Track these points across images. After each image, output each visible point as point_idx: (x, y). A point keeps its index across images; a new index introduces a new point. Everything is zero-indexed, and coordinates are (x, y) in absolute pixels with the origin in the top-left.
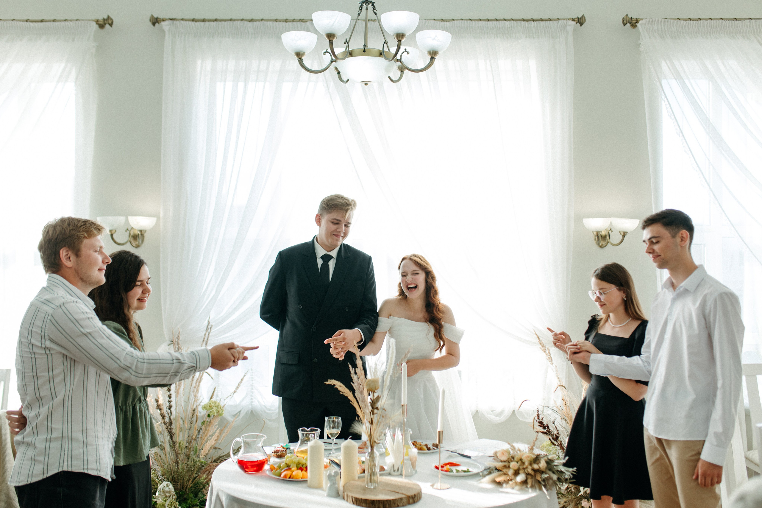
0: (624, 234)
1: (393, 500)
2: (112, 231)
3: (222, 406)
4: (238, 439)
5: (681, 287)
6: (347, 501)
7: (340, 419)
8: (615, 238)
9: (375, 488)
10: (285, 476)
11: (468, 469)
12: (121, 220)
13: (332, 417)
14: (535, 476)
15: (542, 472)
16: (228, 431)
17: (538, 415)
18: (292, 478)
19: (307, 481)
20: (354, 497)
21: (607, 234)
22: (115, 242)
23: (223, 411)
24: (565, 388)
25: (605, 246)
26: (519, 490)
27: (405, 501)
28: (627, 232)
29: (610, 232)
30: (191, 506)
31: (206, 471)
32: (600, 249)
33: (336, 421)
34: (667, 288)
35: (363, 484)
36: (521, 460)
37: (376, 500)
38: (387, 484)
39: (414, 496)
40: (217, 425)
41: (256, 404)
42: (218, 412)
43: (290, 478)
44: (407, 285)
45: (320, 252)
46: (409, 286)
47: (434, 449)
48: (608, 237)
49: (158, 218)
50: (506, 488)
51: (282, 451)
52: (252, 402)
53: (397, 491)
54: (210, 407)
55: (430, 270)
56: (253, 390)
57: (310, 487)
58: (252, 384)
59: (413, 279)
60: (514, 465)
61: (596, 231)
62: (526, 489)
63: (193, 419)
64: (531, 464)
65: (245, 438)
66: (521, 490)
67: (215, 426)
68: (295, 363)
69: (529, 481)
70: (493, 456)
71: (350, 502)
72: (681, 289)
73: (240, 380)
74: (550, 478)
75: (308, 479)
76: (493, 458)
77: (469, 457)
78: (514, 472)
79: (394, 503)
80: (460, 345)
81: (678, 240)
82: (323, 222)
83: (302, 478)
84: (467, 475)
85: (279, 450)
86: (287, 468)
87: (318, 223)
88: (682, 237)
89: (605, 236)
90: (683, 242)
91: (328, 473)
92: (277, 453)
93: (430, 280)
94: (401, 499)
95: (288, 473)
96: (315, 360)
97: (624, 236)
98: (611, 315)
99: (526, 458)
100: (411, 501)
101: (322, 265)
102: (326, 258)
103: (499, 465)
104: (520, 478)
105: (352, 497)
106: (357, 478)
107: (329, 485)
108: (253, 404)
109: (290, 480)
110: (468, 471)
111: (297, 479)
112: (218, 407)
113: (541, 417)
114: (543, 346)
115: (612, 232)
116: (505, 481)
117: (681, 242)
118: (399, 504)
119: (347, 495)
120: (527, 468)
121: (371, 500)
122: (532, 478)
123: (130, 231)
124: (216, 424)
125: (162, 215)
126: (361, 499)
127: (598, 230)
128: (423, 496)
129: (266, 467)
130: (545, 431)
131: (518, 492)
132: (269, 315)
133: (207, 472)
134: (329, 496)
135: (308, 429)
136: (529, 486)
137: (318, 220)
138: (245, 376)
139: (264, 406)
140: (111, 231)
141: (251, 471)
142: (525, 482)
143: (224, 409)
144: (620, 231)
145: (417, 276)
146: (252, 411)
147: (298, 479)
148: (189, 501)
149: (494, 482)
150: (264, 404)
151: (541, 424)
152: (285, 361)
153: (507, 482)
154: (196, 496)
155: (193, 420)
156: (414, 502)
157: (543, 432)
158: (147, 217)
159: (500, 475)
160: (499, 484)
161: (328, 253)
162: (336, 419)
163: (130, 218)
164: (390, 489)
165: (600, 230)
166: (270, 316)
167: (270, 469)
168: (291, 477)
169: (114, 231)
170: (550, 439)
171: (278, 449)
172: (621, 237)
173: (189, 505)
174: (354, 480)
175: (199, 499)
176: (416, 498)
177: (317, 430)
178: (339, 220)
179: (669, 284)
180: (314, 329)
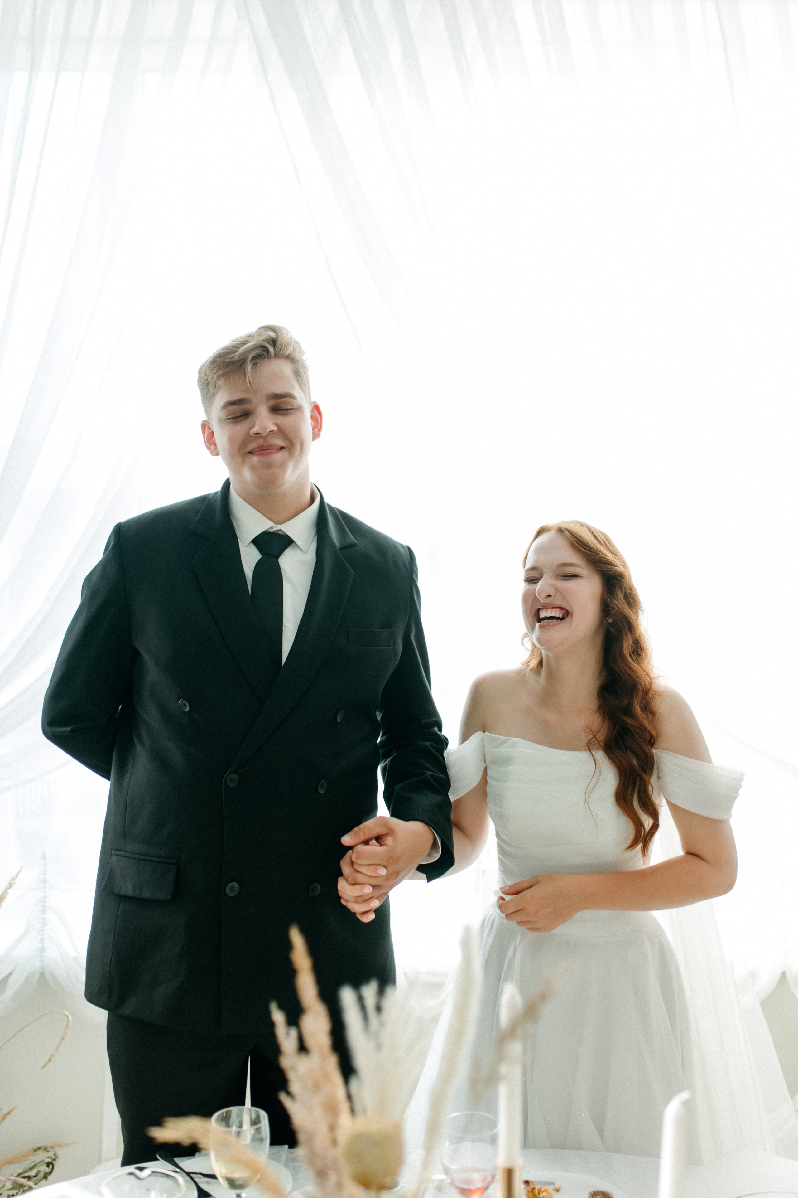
41: (54, 954)
44: (539, 610)
45: (249, 523)
46: (543, 614)
55: (620, 569)
58: (45, 897)
59: (557, 590)
68: (161, 896)
80: (731, 820)
93: (620, 603)
96: (232, 889)
101: (258, 565)
102: (272, 543)
108: (45, 954)
132: (68, 729)
145: (571, 585)
146: (42, 974)
152: (127, 888)
161: (277, 528)
166: (71, 731)
180: (232, 779)
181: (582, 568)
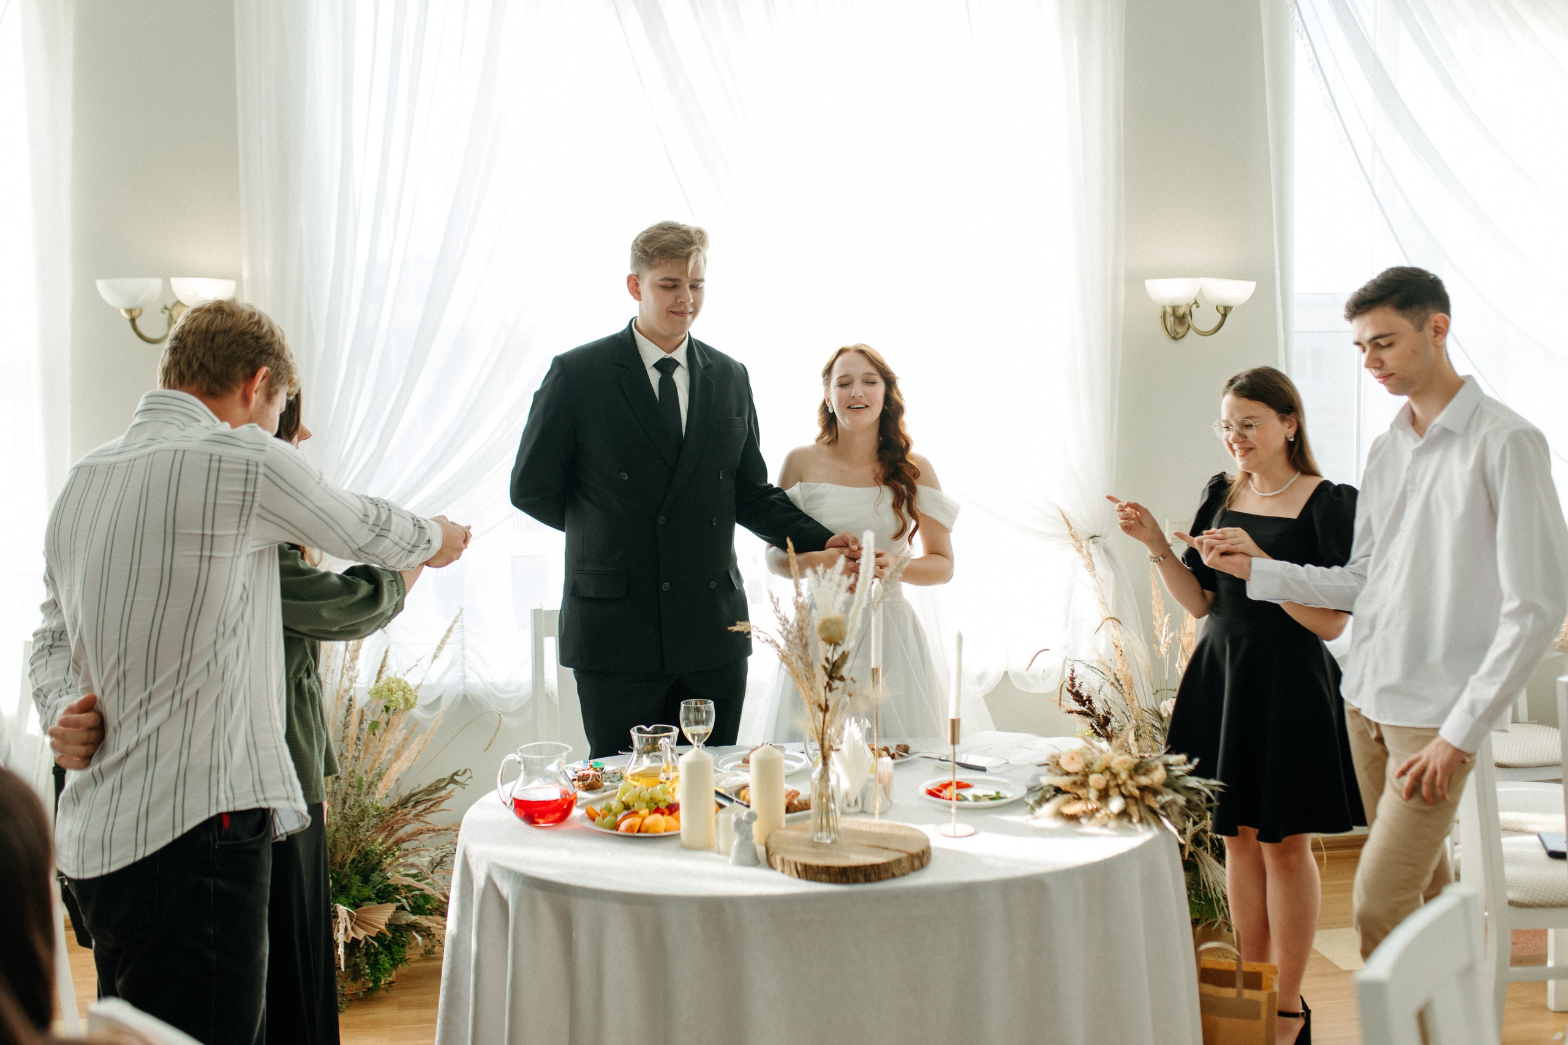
0: (1226, 311)
1: (883, 864)
2: (133, 313)
3: (413, 688)
4: (511, 757)
5: (1436, 425)
6: (783, 872)
7: (711, 704)
8: (1205, 319)
9: (834, 842)
10: (630, 828)
11: (998, 793)
12: (154, 285)
13: (693, 701)
14: (1142, 798)
15: (1155, 792)
16: (427, 740)
17: (1072, 679)
18: (646, 832)
19: (679, 834)
20: (801, 864)
21: (1187, 312)
22: (141, 336)
23: (416, 699)
24: (1120, 622)
25: (1183, 336)
26: (1115, 830)
27: (906, 864)
28: (1231, 308)
29: (1194, 308)
30: (357, 900)
31: (388, 826)
32: (1174, 341)
33: (703, 708)
34: (1403, 430)
35: (806, 835)
36: (1108, 768)
37: (850, 867)
38: (855, 834)
39: (921, 854)
40: (403, 728)
41: (473, 679)
42: (407, 701)
43: (639, 831)
45: (651, 354)
47: (901, 756)
48: (1189, 318)
49: (239, 280)
50: (1088, 826)
51: (594, 775)
52: (465, 677)
53: (884, 845)
54: (390, 690)
56: (465, 652)
57: (689, 848)
58: (464, 639)
60: (1096, 780)
61: (1172, 305)
62: (1130, 826)
63: (348, 718)
64: (1131, 777)
65: (526, 753)
66: (1120, 829)
67: (400, 731)
68: (616, 595)
69: (1133, 810)
70: (1047, 764)
71: (790, 874)
72: (1436, 430)
73: (445, 632)
74: (1173, 802)
75: (683, 832)
76: (1045, 768)
77: (983, 769)
78: (1098, 794)
79: (887, 871)
81: (1429, 332)
82: (645, 287)
83: (665, 831)
84: (998, 803)
85: (589, 775)
86: (625, 812)
87: (636, 294)
88: (1436, 327)
89: (1184, 316)
90: (1440, 337)
91: (734, 819)
92: (583, 781)
94: (899, 861)
95: (635, 821)
96: (665, 587)
97: (1224, 316)
98: (1255, 475)
99: (1121, 763)
100: (917, 863)
101: (661, 380)
102: (666, 366)
103: (1062, 782)
104: (1116, 804)
105: (796, 864)
106: (784, 824)
107: (735, 843)
108: (467, 680)
109: (639, 836)
110: (998, 797)
111: (656, 832)
112: (405, 690)
113: (1077, 682)
114: (1076, 541)
115: (1198, 307)
116: (1084, 812)
117: (1435, 337)
118: (895, 872)
119: (783, 860)
120: (1124, 784)
121: (839, 868)
122: (1137, 804)
123: (170, 310)
124: (402, 726)
125: (246, 274)
126: (818, 866)
127: (1177, 303)
128: (933, 852)
129: (577, 812)
130: (1084, 709)
131: (1114, 833)
133: (389, 828)
134: (740, 863)
135: (648, 727)
136: (1135, 820)
137: (634, 285)
138: (455, 622)
139: (491, 683)
140: (129, 311)
141: (550, 820)
142: (1124, 814)
143: (419, 694)
144: (1219, 304)
145: (870, 388)
146: (465, 696)
147: (660, 832)
148: (354, 892)
149: (1060, 815)
150: (491, 681)
151: (1078, 696)
153: (1091, 814)
154: (366, 881)
155: (349, 721)
156: (922, 866)
157: (1080, 713)
158: (216, 280)
159: (1068, 802)
160: (1073, 818)
161: (669, 356)
162: (701, 704)
163: (174, 281)
164: (866, 842)
165: (1179, 304)
166: (539, 500)
167: (586, 815)
168: (643, 829)
169: (138, 311)
170: (1092, 726)
171: (586, 772)
172: (1219, 317)
173: (353, 899)
174: (781, 828)
175: (374, 887)
176: (925, 857)
177: (671, 730)
178: (676, 280)
179: (1406, 419)
180: (661, 521)
181: (878, 378)
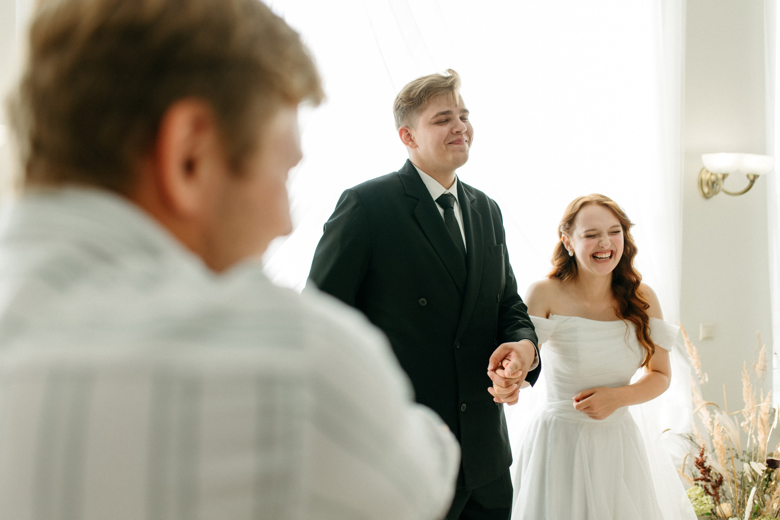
0: (754, 178)
25: (712, 196)
28: (758, 176)
32: (706, 200)
45: (433, 188)
59: (611, 241)
97: (752, 182)
101: (445, 215)
144: (746, 173)
178: (448, 112)
180: (457, 345)
181: (620, 226)
